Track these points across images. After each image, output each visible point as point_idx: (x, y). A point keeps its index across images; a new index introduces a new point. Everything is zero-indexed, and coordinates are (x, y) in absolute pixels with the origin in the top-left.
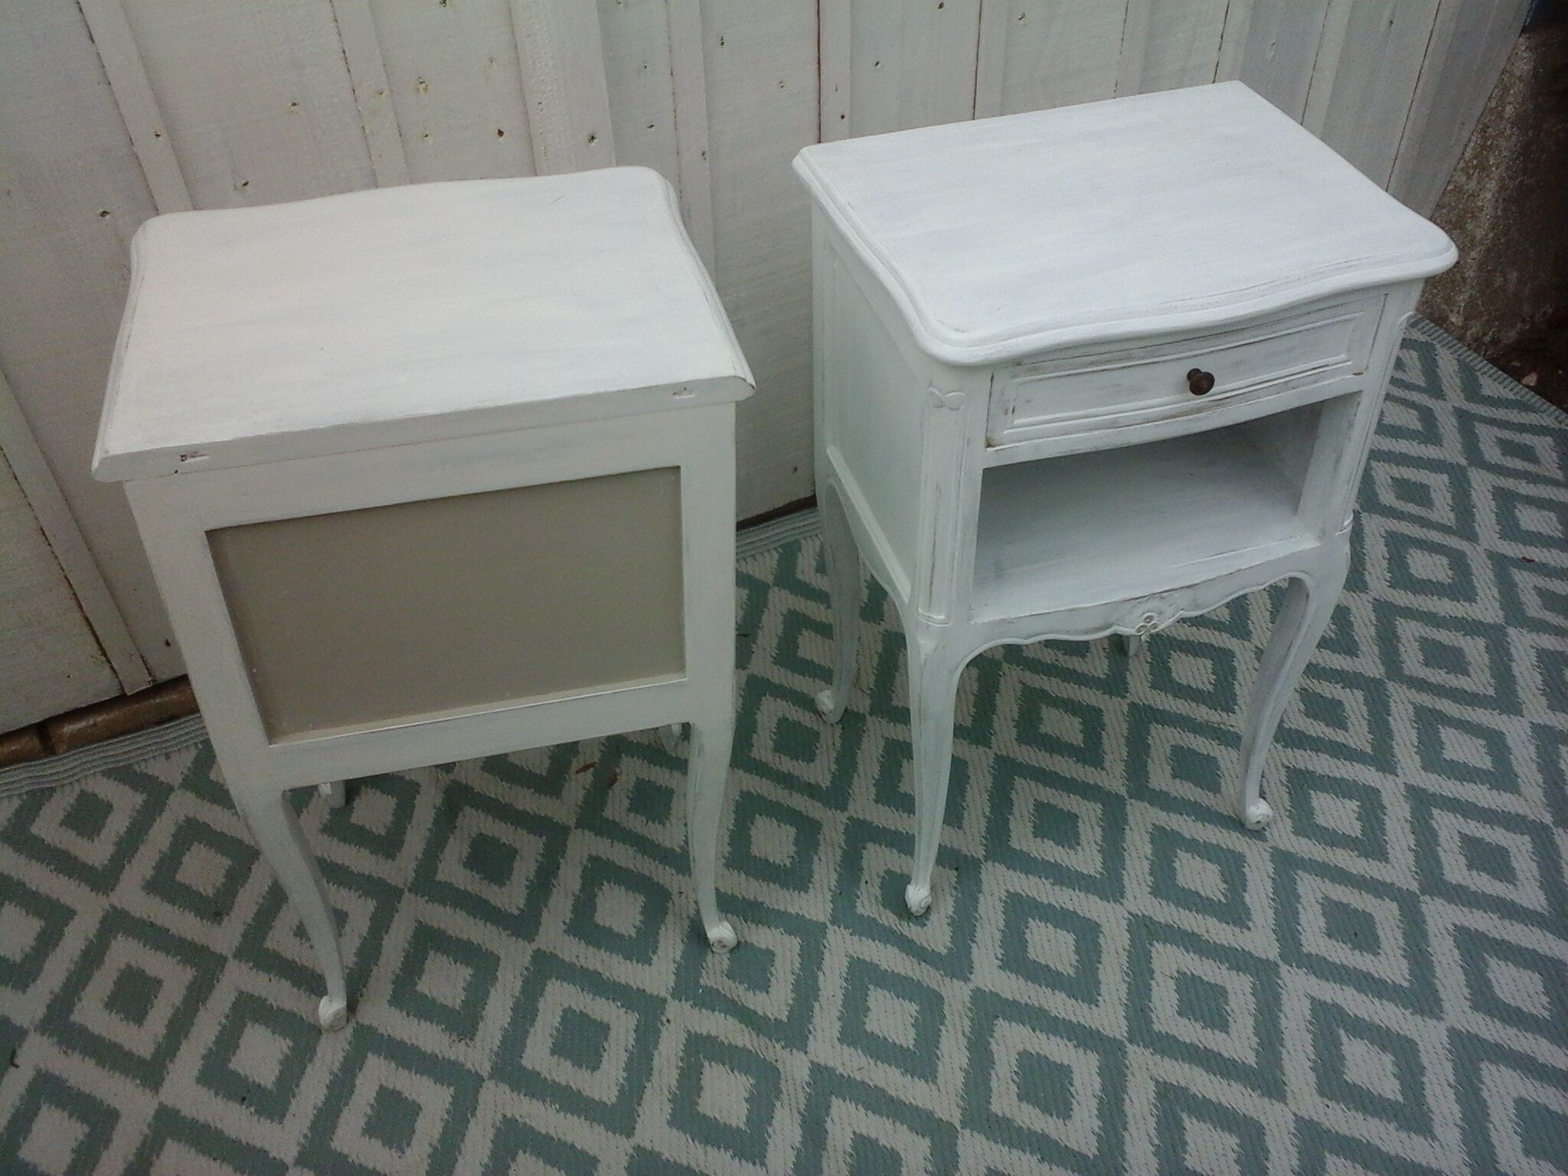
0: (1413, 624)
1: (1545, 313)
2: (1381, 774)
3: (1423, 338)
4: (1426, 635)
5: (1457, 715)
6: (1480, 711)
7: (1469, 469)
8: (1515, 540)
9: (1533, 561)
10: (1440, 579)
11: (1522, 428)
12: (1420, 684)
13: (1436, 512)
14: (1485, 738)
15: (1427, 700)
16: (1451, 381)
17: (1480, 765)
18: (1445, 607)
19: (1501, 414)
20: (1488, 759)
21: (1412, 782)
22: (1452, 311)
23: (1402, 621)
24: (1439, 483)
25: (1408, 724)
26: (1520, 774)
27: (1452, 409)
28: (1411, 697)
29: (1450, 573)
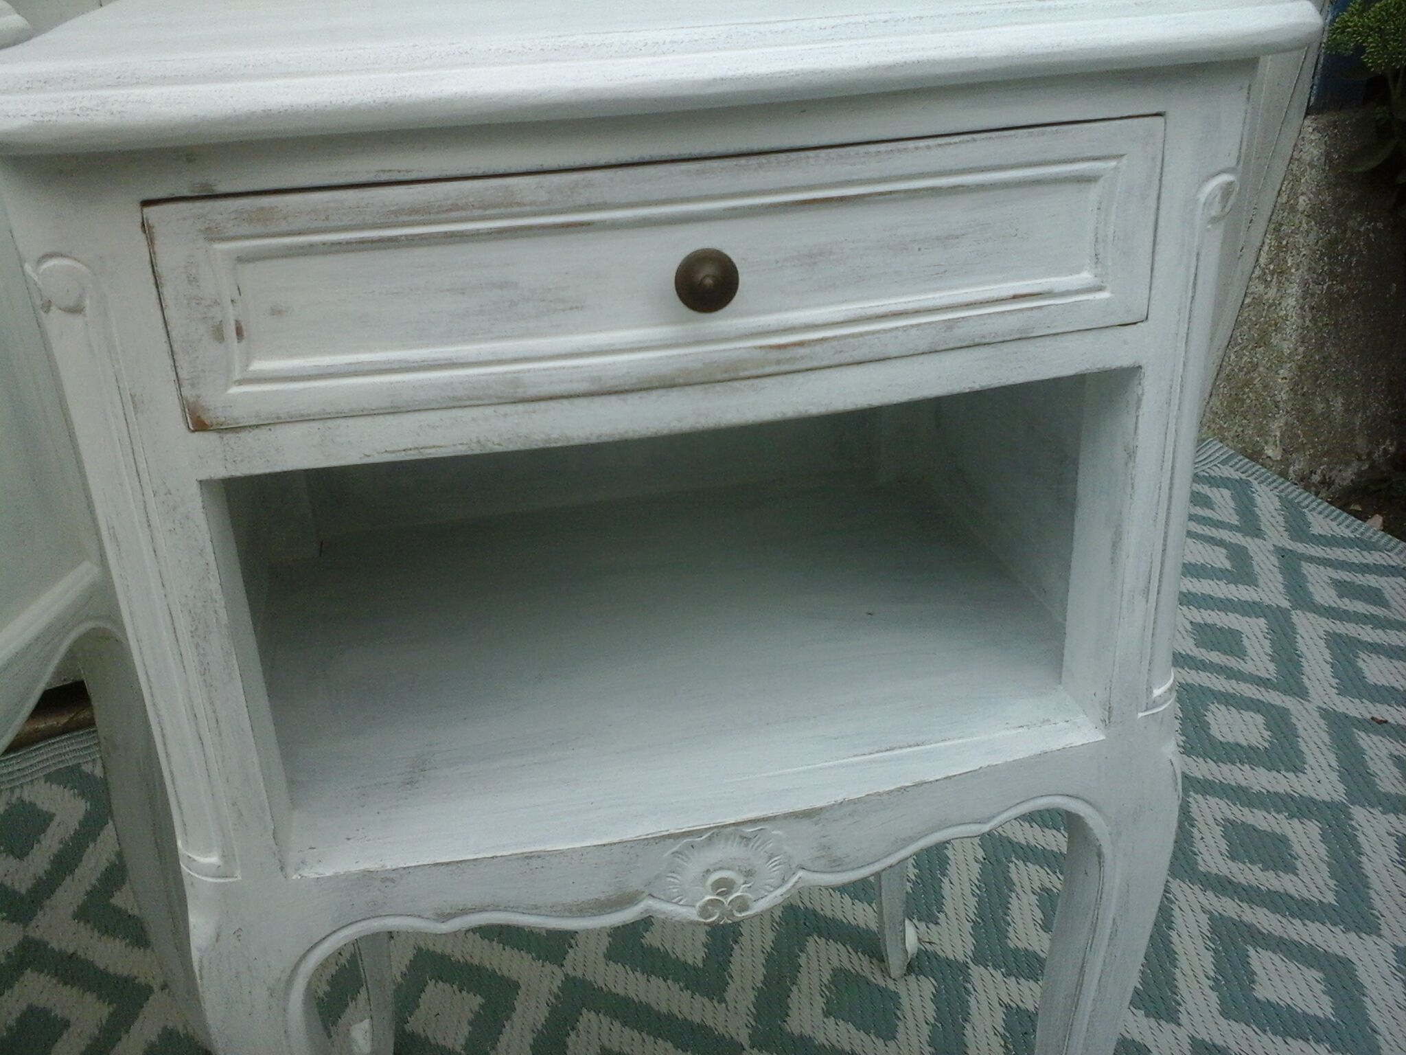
0: (1213, 801)
1: (1385, 452)
2: (1152, 1022)
3: (1236, 475)
4: (1232, 817)
5: (1278, 931)
6: (1314, 927)
7: (1293, 612)
8: (1360, 697)
9: (1386, 722)
10: (1254, 743)
11: (1365, 569)
12: (1222, 886)
13: (1250, 662)
14: (1321, 969)
15: (1229, 907)
16: (1272, 520)
17: (1314, 1010)
18: (1261, 779)
19: (1337, 554)
20: (1326, 1001)
21: (1203, 1035)
22: (1266, 443)
23: (1199, 797)
24: (1253, 630)
25: (1199, 942)
26: (1382, 1028)
27: (1272, 548)
28: (1205, 903)
29: (1266, 734)
